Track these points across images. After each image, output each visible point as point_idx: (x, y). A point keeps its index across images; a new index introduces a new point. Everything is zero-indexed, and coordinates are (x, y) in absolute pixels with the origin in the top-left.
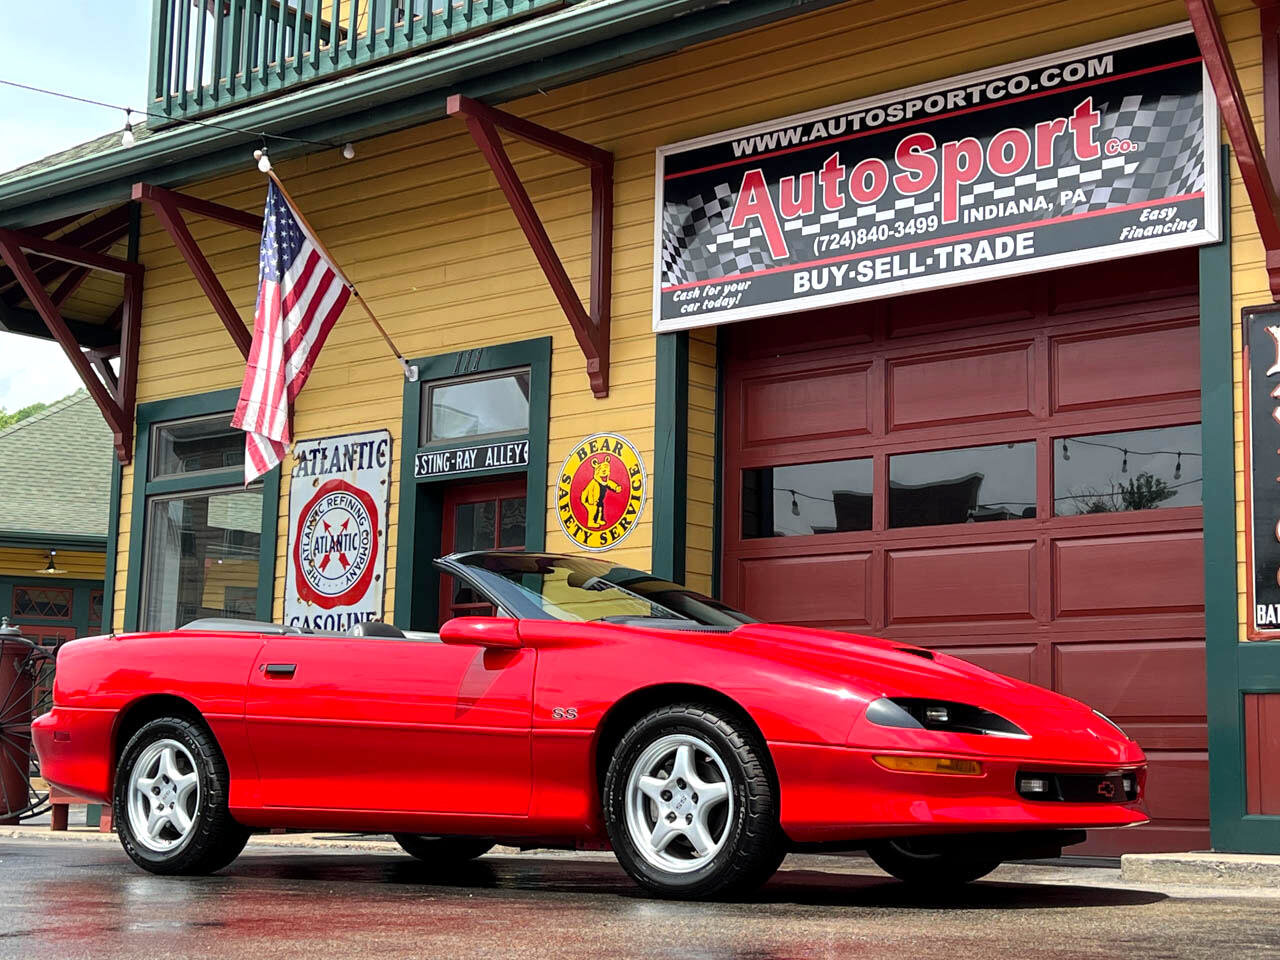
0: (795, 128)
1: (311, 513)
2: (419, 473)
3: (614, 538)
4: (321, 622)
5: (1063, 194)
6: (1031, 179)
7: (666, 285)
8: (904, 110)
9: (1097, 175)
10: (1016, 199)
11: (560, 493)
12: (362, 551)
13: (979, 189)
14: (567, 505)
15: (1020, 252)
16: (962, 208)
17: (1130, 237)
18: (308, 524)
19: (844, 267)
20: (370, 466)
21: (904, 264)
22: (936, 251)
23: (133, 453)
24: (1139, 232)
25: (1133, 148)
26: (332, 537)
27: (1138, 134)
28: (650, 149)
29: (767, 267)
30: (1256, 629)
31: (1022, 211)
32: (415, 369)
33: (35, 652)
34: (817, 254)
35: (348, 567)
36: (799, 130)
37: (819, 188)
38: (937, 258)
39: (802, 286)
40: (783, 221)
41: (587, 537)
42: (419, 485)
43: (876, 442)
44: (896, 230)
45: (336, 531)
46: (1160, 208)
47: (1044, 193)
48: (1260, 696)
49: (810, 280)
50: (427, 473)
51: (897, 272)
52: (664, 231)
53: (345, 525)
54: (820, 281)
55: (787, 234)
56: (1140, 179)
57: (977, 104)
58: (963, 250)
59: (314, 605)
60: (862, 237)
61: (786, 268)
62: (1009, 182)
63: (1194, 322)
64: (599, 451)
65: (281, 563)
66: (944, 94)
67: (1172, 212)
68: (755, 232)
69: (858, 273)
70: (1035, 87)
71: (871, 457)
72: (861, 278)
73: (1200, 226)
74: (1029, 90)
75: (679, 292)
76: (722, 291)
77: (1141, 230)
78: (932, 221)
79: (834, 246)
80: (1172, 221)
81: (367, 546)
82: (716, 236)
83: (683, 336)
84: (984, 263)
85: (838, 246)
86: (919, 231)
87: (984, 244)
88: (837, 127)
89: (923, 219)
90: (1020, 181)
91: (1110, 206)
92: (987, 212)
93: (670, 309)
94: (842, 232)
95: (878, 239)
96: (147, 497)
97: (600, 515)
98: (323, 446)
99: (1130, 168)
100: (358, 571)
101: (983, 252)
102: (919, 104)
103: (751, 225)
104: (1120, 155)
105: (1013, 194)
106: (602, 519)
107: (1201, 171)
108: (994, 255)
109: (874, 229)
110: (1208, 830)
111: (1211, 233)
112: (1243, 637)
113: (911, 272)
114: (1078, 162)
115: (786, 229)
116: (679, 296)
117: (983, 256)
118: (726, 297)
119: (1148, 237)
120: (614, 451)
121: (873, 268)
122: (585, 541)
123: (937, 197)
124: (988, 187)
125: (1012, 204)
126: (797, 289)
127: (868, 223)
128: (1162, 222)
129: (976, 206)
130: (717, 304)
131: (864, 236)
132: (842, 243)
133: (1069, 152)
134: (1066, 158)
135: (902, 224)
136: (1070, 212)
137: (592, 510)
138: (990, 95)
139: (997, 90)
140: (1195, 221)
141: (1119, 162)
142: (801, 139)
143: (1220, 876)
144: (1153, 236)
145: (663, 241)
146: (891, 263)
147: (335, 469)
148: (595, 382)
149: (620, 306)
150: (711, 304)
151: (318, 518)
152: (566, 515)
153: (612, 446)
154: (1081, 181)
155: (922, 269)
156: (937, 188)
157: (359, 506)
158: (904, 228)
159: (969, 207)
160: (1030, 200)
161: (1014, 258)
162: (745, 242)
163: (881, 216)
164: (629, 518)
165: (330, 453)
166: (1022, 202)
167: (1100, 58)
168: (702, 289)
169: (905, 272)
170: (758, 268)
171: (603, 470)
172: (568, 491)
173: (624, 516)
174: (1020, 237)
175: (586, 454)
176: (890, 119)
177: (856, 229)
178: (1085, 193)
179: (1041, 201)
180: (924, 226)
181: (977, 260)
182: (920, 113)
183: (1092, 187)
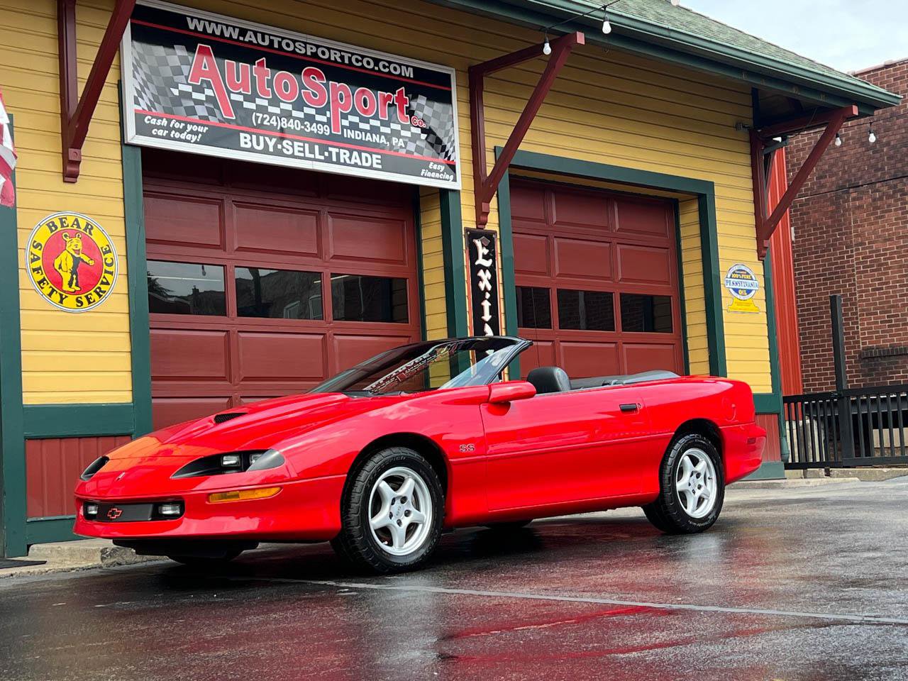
0: (235, 27)
3: (90, 303)
5: (393, 139)
6: (377, 123)
7: (136, 107)
9: (408, 134)
10: (371, 132)
11: (32, 257)
13: (351, 119)
14: (40, 268)
15: (374, 165)
16: (343, 127)
17: (425, 175)
19: (274, 140)
21: (312, 151)
22: (330, 149)
24: (429, 174)
25: (424, 125)
27: (426, 119)
31: (374, 141)
34: (255, 124)
36: (237, 30)
37: (253, 79)
38: (330, 153)
39: (246, 143)
40: (229, 92)
41: (62, 299)
43: (228, 256)
44: (305, 126)
46: (438, 164)
47: (385, 134)
49: (251, 141)
51: (308, 155)
52: (133, 64)
54: (258, 144)
55: (233, 102)
56: (428, 145)
58: (344, 154)
61: (233, 126)
62: (367, 121)
64: (69, 228)
66: (330, 49)
67: (443, 168)
68: (209, 92)
69: (283, 147)
70: (376, 68)
71: (226, 265)
72: (285, 151)
73: (455, 180)
74: (373, 69)
75: (151, 118)
76: (185, 128)
78: (327, 128)
79: (265, 123)
80: (443, 173)
82: (178, 83)
84: (356, 165)
85: (269, 124)
88: (263, 40)
89: (321, 125)
91: (415, 154)
92: (356, 135)
93: (143, 128)
94: (271, 115)
95: (294, 128)
97: (75, 281)
99: (423, 136)
102: (314, 50)
103: (205, 86)
104: (418, 127)
106: (77, 285)
107: (454, 151)
108: (361, 162)
109: (292, 121)
111: (459, 185)
113: (316, 158)
114: (400, 123)
115: (232, 98)
116: (149, 120)
117: (356, 161)
118: (188, 133)
119: (432, 178)
120: (85, 230)
121: (293, 147)
122: (61, 302)
123: (328, 114)
124: (356, 119)
125: (368, 134)
126: (242, 145)
127: (287, 115)
128: (437, 171)
129: (350, 128)
130: (183, 136)
131: (285, 122)
132: (271, 122)
133: (395, 115)
134: (394, 118)
135: (309, 124)
137: (66, 277)
139: (357, 61)
142: (238, 37)
144: (435, 178)
145: (134, 74)
146: (304, 147)
148: (72, 169)
150: (177, 135)
152: (39, 277)
153: (83, 224)
154: (401, 134)
155: (322, 158)
156: (327, 108)
158: (311, 127)
159: (347, 127)
160: (378, 136)
161: (371, 168)
162: (202, 97)
163: (295, 114)
164: (104, 288)
166: (374, 135)
167: (408, 67)
168: (169, 121)
169: (312, 156)
170: (211, 119)
171: (74, 244)
172: (41, 256)
173: (98, 285)
174: (373, 156)
175: (56, 228)
176: (297, 50)
177: (280, 116)
178: (404, 142)
179: (383, 140)
180: (322, 129)
181: (352, 163)
182: (315, 55)
183: (407, 140)
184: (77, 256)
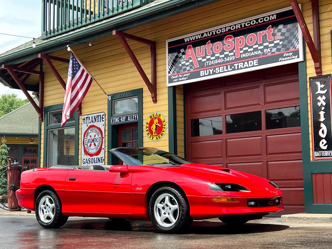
0: (199, 34)
1: (87, 133)
2: (112, 123)
3: (159, 138)
4: (90, 160)
5: (265, 50)
6: (257, 46)
7: (170, 75)
8: (226, 29)
9: (273, 45)
10: (253, 51)
11: (146, 127)
12: (99, 142)
13: (244, 49)
14: (148, 130)
15: (255, 65)
16: (241, 54)
17: (281, 60)
18: (86, 136)
19: (212, 69)
20: (100, 121)
21: (227, 68)
22: (235, 65)
23: (44, 119)
24: (284, 59)
25: (281, 38)
26: (92, 139)
27: (283, 34)
28: (165, 40)
29: (194, 70)
30: (314, 157)
31: (255, 54)
32: (110, 97)
33: (23, 168)
34: (206, 66)
35: (96, 146)
36: (200, 35)
37: (206, 49)
38: (235, 67)
39: (202, 74)
40: (197, 58)
42: (112, 126)
43: (223, 112)
44: (225, 60)
45: (93, 137)
46: (288, 53)
47: (260, 50)
48: (316, 174)
49: (204, 73)
50: (114, 123)
51: (225, 70)
52: (168, 61)
53: (95, 136)
54: (207, 73)
56: (283, 46)
57: (243, 28)
58: (241, 64)
59: (88, 156)
60: (216, 62)
61: (198, 70)
62: (252, 47)
63: (297, 80)
64: (155, 116)
65: (80, 146)
66: (235, 25)
67: (291, 54)
68: (191, 61)
69: (216, 71)
70: (257, 23)
71: (222, 116)
72: (216, 72)
73: (298, 57)
74: (256, 24)
75: (173, 76)
76: (183, 76)
77: (284, 58)
78: (233, 57)
79: (210, 64)
80: (291, 56)
81: (100, 141)
82: (181, 62)
83: (174, 87)
84: (246, 67)
85: (211, 64)
86: (230, 60)
87: (246, 63)
88: (210, 34)
89: (231, 57)
90: (254, 47)
91: (276, 53)
92: (247, 55)
93: (171, 81)
94: (211, 60)
95: (220, 62)
96: (47, 130)
98: (89, 116)
99: (281, 43)
100: (98, 147)
101: (246, 65)
102: (229, 28)
103: (189, 59)
104: (278, 40)
105: (253, 50)
106: (156, 133)
107: (298, 43)
108: (249, 65)
109: (219, 60)
110: (304, 207)
111: (301, 59)
112: (311, 160)
113: (229, 70)
114: (268, 42)
115: (198, 60)
116: (173, 77)
117: (246, 66)
118: (184, 77)
119: (286, 60)
120: (159, 116)
121: (219, 69)
122: (153, 139)
123: (234, 51)
124: (247, 48)
125: (252, 52)
126: (201, 75)
127: (218, 58)
128: (289, 56)
129: (244, 53)
130: (182, 79)
131: (217, 61)
132: (212, 63)
133: (266, 39)
134: (265, 41)
135: (226, 58)
136: (267, 54)
137: (154, 131)
138: (246, 25)
139: (248, 24)
140: (297, 56)
141: (278, 41)
142: (201, 37)
143: (304, 221)
144: (287, 60)
145: (169, 64)
146: (224, 68)
147: (92, 122)
148: (153, 99)
149: (159, 80)
150: (180, 79)
151: (88, 134)
152: (148, 132)
154: (269, 46)
155: (231, 69)
156: (234, 49)
157: (98, 131)
158: (227, 59)
159: (242, 53)
160: (257, 51)
161: (253, 66)
162: (188, 63)
163: (221, 56)
164: (163, 133)
165: (91, 118)
166: (255, 52)
167: (273, 15)
168: (178, 76)
169: (227, 70)
170: (192, 70)
171: (156, 121)
172: (148, 126)
173: (162, 132)
174: (255, 61)
176: (222, 32)
177: (215, 60)
178: (270, 49)
179: (260, 52)
180: (231, 58)
181: (244, 67)
182: (230, 30)
183: (272, 48)
184: (156, 124)
